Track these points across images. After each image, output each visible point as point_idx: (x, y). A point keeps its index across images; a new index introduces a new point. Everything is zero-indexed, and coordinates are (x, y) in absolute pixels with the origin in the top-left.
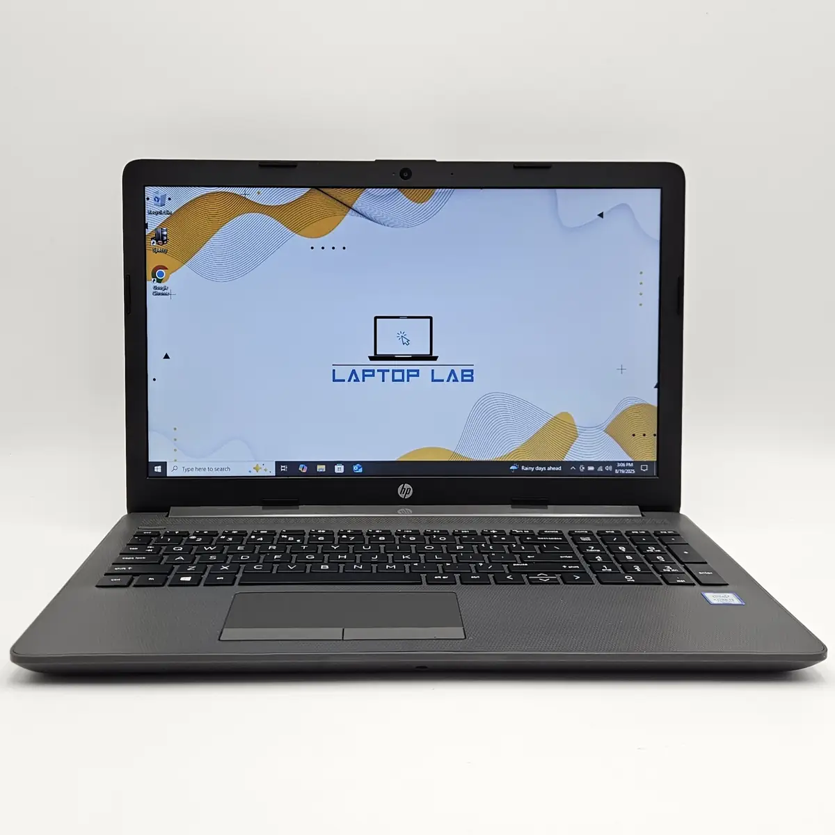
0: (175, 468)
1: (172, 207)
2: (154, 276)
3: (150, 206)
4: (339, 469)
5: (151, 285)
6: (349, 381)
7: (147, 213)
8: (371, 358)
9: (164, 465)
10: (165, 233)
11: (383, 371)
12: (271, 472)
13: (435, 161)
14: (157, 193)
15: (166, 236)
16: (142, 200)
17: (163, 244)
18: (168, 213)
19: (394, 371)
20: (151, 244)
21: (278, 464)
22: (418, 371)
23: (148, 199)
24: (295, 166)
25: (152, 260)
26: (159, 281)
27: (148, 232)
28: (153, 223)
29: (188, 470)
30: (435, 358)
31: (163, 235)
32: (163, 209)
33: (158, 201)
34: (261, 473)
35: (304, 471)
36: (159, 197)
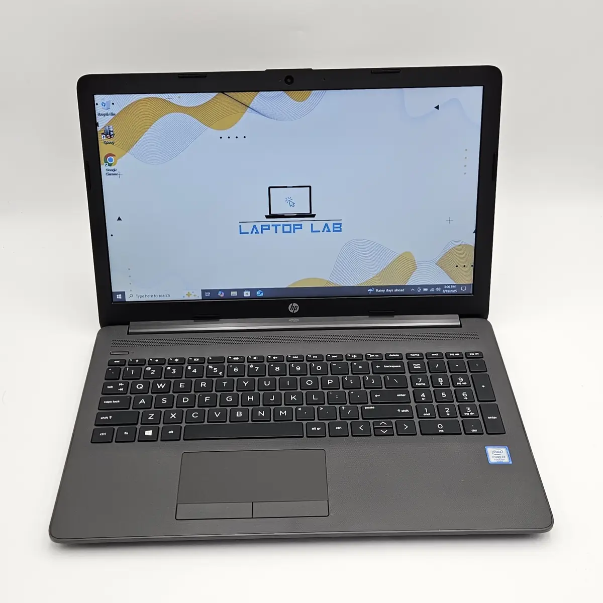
0: (131, 296)
1: (116, 110)
2: (106, 161)
3: (99, 109)
4: (247, 294)
5: (104, 168)
6: (252, 233)
7: (97, 115)
8: (267, 217)
9: (123, 294)
10: (111, 130)
11: (276, 226)
12: (199, 297)
13: (311, 69)
14: (103, 99)
15: (113, 132)
16: (93, 105)
17: (111, 137)
18: (112, 114)
19: (284, 225)
20: (102, 138)
21: (203, 291)
22: (301, 225)
23: (97, 104)
24: (206, 76)
25: (104, 150)
26: (110, 165)
27: (99, 129)
28: (102, 122)
29: (140, 297)
30: (314, 216)
31: (110, 131)
32: (109, 112)
33: (105, 106)
34: (192, 298)
35: (222, 296)
36: (105, 102)
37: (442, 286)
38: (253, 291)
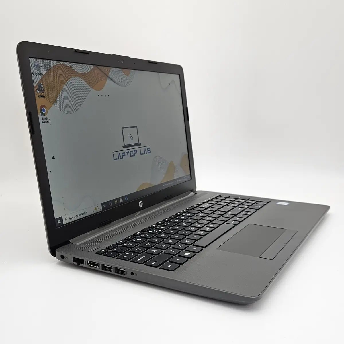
0: (66, 219)
1: (43, 71)
2: (41, 112)
3: (33, 70)
4: (121, 201)
5: (40, 117)
6: (119, 159)
7: (32, 74)
8: (124, 147)
9: (61, 218)
10: (42, 86)
11: (127, 152)
12: (100, 209)
13: (129, 57)
14: (35, 62)
15: (43, 88)
16: (29, 66)
17: (42, 93)
18: (41, 74)
20: (37, 92)
21: (103, 204)
22: (136, 151)
23: (31, 66)
24: (88, 53)
25: (39, 102)
26: (44, 114)
27: (35, 85)
28: (36, 80)
29: (71, 218)
31: (42, 88)
32: (39, 72)
33: (36, 67)
34: (98, 211)
35: (111, 205)
36: (36, 65)
37: (182, 177)
38: (123, 197)
